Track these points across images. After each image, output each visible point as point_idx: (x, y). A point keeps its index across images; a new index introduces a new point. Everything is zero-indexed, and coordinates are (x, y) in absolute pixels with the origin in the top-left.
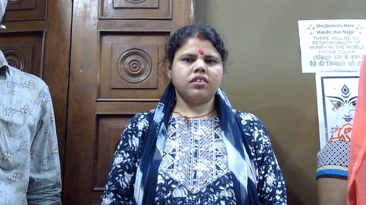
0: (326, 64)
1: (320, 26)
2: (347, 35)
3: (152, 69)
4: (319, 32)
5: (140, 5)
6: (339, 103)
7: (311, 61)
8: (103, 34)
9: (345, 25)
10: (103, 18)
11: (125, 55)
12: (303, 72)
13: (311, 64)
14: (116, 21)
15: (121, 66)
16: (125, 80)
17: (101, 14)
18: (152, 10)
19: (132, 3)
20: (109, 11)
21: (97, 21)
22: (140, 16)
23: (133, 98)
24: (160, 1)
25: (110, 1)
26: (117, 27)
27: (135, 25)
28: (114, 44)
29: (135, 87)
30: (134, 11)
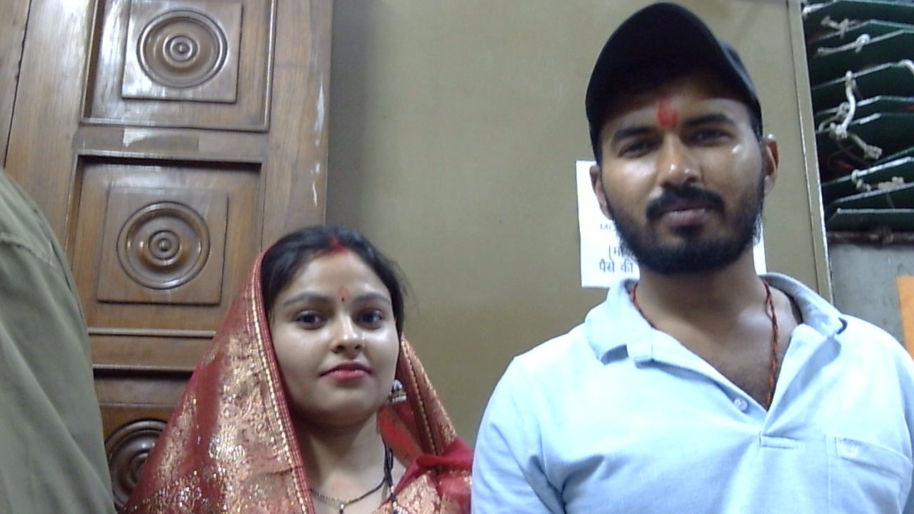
3: (210, 256)
5: (189, 94)
7: (603, 261)
8: (87, 161)
10: (92, 120)
11: (140, 219)
12: (584, 284)
13: (602, 265)
14: (123, 131)
15: (129, 244)
16: (137, 281)
17: (85, 112)
18: (219, 107)
19: (169, 87)
20: (109, 105)
21: (73, 128)
22: (186, 122)
23: (152, 327)
24: (242, 87)
25: (113, 82)
26: (124, 147)
27: (171, 143)
28: (114, 187)
29: (160, 299)
30: (174, 108)
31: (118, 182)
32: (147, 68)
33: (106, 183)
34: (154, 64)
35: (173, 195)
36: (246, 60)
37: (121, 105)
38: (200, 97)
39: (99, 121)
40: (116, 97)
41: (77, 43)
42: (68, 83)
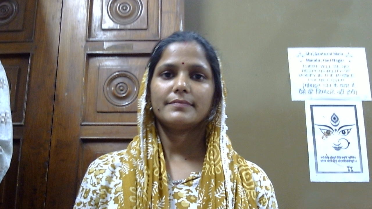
0: (315, 91)
1: (309, 54)
2: (336, 63)
4: (308, 60)
5: (128, 27)
6: (328, 132)
7: (300, 89)
8: (90, 56)
9: (334, 53)
10: (91, 39)
11: (111, 78)
12: (293, 100)
13: (300, 91)
14: (103, 43)
15: (108, 89)
16: (112, 103)
17: (88, 36)
18: (140, 31)
19: (121, 24)
20: (97, 33)
21: (83, 43)
22: (128, 38)
23: (119, 121)
24: (149, 23)
25: (99, 23)
26: (104, 49)
27: (122, 47)
28: (101, 66)
29: (121, 110)
30: (123, 33)
31: (103, 64)
32: (111, 17)
33: (98, 64)
34: (114, 15)
35: (124, 68)
36: (150, 11)
37: (102, 33)
38: (133, 27)
39: (94, 39)
40: (100, 29)
41: (83, 8)
42: (81, 25)
